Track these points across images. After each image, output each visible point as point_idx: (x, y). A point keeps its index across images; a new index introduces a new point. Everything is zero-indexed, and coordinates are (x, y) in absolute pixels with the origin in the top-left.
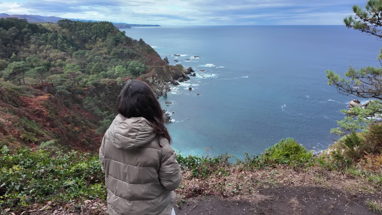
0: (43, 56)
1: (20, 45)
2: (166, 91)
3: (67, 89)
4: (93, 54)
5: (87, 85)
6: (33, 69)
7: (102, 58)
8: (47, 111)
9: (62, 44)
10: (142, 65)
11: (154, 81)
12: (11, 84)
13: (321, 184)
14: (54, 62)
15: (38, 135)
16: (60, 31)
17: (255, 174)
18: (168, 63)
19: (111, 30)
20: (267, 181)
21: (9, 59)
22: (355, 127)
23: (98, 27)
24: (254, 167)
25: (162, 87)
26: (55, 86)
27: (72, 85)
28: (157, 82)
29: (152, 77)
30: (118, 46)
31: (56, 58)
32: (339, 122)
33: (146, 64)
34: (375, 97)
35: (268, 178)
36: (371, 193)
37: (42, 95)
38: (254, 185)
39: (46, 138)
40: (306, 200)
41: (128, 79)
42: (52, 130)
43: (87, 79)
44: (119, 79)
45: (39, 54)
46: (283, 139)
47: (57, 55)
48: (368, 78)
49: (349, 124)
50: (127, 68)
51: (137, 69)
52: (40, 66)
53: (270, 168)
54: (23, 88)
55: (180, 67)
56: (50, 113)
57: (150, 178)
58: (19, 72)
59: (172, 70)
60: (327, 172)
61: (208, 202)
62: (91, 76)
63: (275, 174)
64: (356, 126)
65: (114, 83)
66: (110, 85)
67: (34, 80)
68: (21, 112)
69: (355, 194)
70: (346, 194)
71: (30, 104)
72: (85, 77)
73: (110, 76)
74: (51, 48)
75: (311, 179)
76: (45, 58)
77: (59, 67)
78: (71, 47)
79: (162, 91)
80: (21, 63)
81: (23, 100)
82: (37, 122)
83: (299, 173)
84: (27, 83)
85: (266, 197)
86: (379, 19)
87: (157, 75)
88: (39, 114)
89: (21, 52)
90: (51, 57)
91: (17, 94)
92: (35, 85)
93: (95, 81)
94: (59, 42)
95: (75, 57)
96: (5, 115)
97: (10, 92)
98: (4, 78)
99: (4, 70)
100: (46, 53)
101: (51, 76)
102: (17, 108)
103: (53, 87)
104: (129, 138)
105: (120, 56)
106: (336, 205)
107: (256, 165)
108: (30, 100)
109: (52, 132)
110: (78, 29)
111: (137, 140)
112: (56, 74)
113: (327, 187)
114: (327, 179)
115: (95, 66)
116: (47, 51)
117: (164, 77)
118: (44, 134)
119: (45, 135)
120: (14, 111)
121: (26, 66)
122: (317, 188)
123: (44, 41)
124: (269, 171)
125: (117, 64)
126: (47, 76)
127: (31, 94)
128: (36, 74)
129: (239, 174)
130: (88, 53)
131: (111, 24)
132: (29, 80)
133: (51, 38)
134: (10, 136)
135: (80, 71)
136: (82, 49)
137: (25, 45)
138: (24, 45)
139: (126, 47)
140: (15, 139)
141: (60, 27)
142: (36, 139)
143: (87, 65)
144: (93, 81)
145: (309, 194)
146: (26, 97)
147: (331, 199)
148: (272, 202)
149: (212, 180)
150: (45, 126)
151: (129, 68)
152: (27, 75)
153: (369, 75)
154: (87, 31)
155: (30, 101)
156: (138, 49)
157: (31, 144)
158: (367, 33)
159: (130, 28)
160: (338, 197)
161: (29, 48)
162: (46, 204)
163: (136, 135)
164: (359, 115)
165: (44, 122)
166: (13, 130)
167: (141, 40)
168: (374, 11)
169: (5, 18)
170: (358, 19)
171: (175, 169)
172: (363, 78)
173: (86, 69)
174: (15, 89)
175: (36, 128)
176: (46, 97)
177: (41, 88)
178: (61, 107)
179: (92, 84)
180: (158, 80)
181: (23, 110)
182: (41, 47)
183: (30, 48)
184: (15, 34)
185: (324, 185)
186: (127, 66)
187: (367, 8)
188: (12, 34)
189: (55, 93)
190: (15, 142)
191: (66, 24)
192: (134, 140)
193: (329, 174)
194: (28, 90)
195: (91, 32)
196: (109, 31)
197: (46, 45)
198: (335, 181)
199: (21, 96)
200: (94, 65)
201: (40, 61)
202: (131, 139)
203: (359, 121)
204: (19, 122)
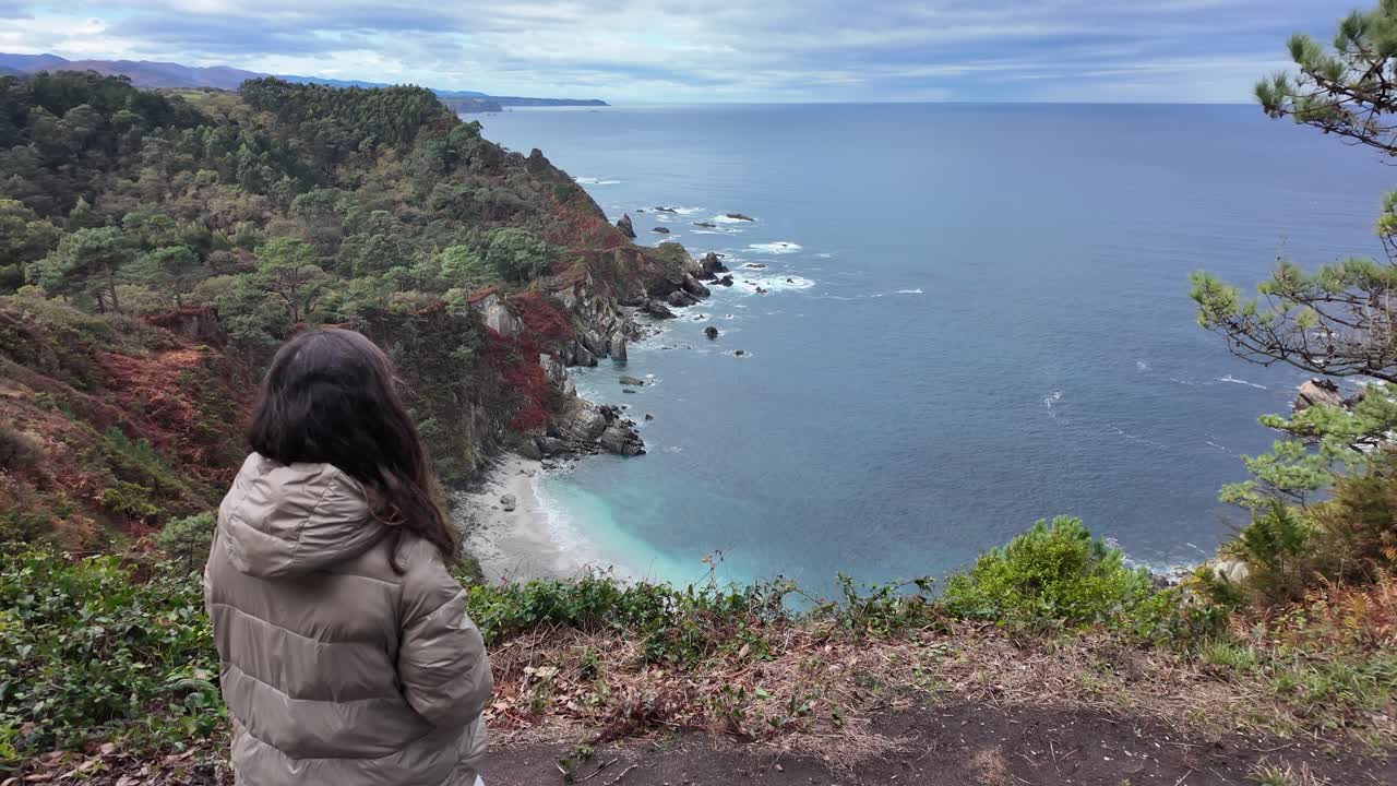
0: (184, 208)
1: (104, 169)
2: (624, 340)
3: (266, 329)
4: (364, 203)
5: (339, 316)
6: (147, 256)
7: (394, 219)
8: (195, 407)
9: (253, 167)
10: (539, 246)
11: (580, 301)
12: (67, 308)
13: (1099, 697)
14: (222, 230)
15: (160, 493)
16: (247, 120)
17: (868, 655)
18: (633, 235)
19: (431, 119)
20: (908, 684)
21: (64, 220)
22: (1312, 479)
23: (383, 108)
24: (870, 629)
25: (611, 326)
26: (223, 317)
27: (288, 314)
28: (590, 306)
29: (572, 289)
30: (456, 174)
31: (230, 218)
32: (1250, 461)
33: (554, 239)
34: (1368, 373)
35: (914, 670)
36: (1282, 735)
37: (177, 348)
38: (857, 697)
39: (187, 504)
40: (1037, 758)
41: (487, 295)
42: (209, 475)
43: (339, 294)
44: (453, 295)
45: (171, 202)
46: (1043, 520)
47: (235, 207)
48: (1347, 301)
49: (1290, 469)
50: (485, 255)
51: (520, 257)
52: (174, 245)
53: (925, 635)
54: (110, 324)
55: (676, 250)
56: (206, 413)
57: (363, 684)
58: (98, 266)
59: (645, 263)
60: (1134, 654)
61: (674, 756)
62: (353, 282)
63: (942, 655)
64: (1315, 478)
65: (436, 309)
66: (423, 315)
67: (149, 293)
68: (103, 407)
69: (1217, 739)
70: (1185, 737)
71: (134, 379)
72: (331, 285)
73: (423, 282)
74: (213, 180)
75: (1068, 678)
76: (192, 215)
77: (240, 250)
78: (286, 178)
79: (607, 339)
80: (106, 234)
81: (109, 365)
82: (157, 444)
83: (1029, 655)
84: (126, 304)
85: (891, 744)
86: (1385, 86)
87: (590, 281)
88: (166, 417)
89: (108, 195)
90: (215, 213)
91: (90, 344)
92: (151, 314)
93: (366, 302)
94: (243, 159)
95: (300, 214)
96: (45, 419)
97: (65, 337)
98: (45, 287)
99: (45, 257)
100: (195, 197)
101: (212, 282)
102: (87, 396)
103: (219, 320)
104: (274, 539)
105: (461, 211)
106: (1140, 778)
107: (877, 621)
108: (135, 366)
109: (211, 482)
110: (311, 111)
111: (305, 548)
112: (231, 274)
113: (1123, 709)
114: (1129, 679)
115: (370, 249)
116: (201, 190)
117: (619, 289)
118: (180, 490)
119: (186, 492)
120: (79, 404)
121: (123, 245)
122: (1084, 714)
123: (190, 156)
124: (922, 646)
125: (448, 241)
126: (198, 281)
127: (137, 345)
128: (159, 273)
129: (810, 655)
130: (344, 199)
131: (428, 96)
132: (133, 293)
133: (214, 143)
134: (59, 493)
135: (316, 263)
136: (323, 186)
137: (122, 170)
138: (117, 168)
139: (483, 178)
140: (78, 504)
141: (247, 107)
142: (151, 506)
143: (340, 242)
144: (364, 301)
145: (1050, 734)
146: (119, 357)
147: (1130, 754)
148: (909, 762)
149: (711, 676)
150: (188, 459)
151: (493, 253)
152: (126, 275)
153: (1355, 290)
154: (345, 121)
155: (135, 370)
156: (523, 187)
157: (134, 526)
158: (1348, 138)
159: (500, 110)
160: (1155, 749)
161: (135, 180)
162: (92, 754)
163: (301, 529)
164: (1328, 436)
165: (184, 447)
166: (70, 472)
167: (537, 154)
168: (1366, 57)
169: (52, 72)
170: (1310, 87)
171: (456, 654)
172: (1329, 300)
173: (336, 258)
174: (81, 326)
175: (154, 468)
176: (192, 355)
177: (175, 322)
178: (244, 391)
179: (359, 312)
180: (594, 299)
181: (107, 402)
182: (179, 178)
183: (141, 181)
184: (86, 129)
185: (1111, 704)
186: (486, 247)
187: (1341, 47)
188: (77, 129)
189: (225, 343)
190: (75, 517)
191: (269, 93)
192: (290, 545)
193: (1136, 661)
194: (128, 330)
195: (357, 124)
196: (423, 122)
197: (195, 171)
198: (1155, 687)
199: (104, 350)
200: (368, 243)
201: (174, 226)
202: (280, 541)
203: (1327, 459)
204: (93, 446)
